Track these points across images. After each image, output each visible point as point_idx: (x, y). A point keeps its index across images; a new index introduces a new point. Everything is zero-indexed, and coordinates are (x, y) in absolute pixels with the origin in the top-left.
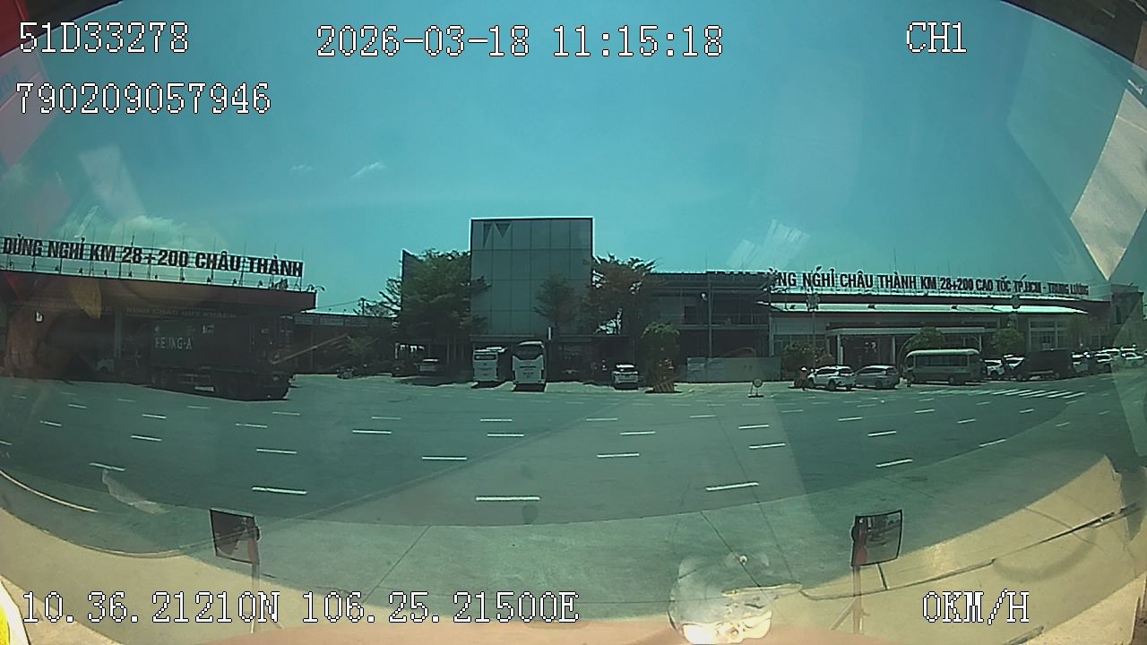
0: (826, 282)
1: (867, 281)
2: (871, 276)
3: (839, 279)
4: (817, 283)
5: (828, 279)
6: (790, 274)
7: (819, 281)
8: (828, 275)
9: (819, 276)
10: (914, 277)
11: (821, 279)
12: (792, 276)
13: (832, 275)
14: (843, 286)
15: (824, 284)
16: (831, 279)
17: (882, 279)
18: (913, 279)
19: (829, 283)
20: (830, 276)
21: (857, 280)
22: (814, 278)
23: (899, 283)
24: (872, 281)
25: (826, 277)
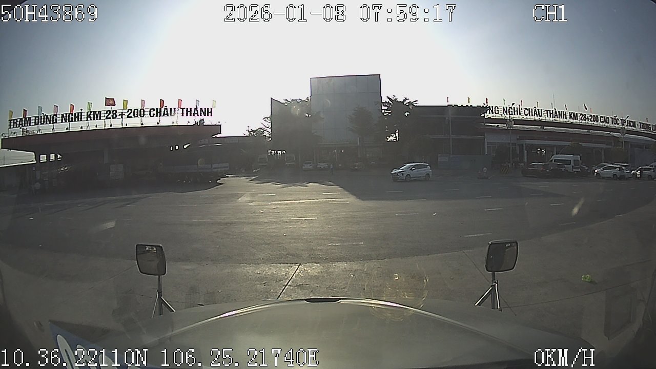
1: (539, 113)
2: (541, 110)
3: (523, 111)
4: (511, 113)
6: (496, 107)
9: (512, 109)
13: (520, 108)
14: (526, 115)
15: (515, 113)
16: (518, 111)
17: (547, 112)
18: (565, 113)
19: (517, 113)
20: (518, 109)
21: (533, 112)
22: (509, 109)
23: (557, 116)
24: (542, 113)
25: (516, 110)
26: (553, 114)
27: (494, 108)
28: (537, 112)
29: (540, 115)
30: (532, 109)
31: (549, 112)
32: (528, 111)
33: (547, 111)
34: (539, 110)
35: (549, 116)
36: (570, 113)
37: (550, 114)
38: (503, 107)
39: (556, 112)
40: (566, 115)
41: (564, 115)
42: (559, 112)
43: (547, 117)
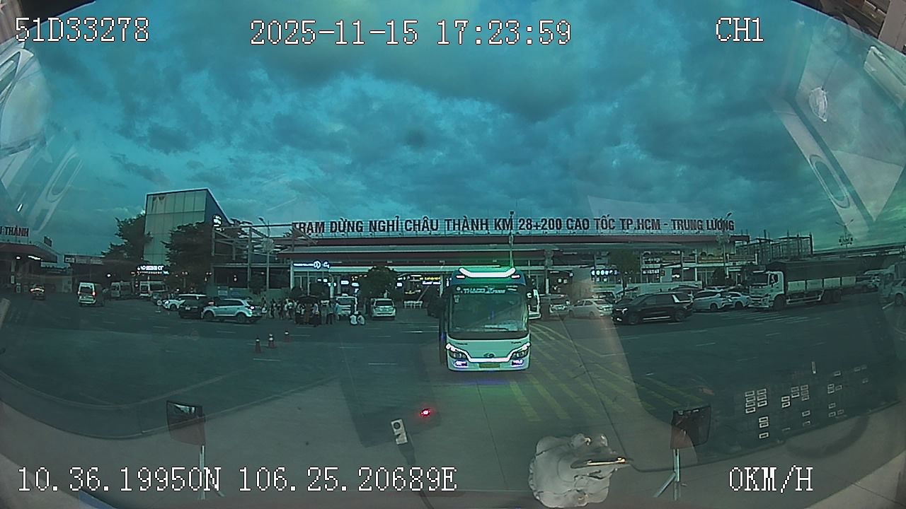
0: (391, 227)
1: (432, 225)
2: (437, 220)
3: (404, 224)
4: (382, 228)
5: (393, 225)
6: (358, 222)
7: (384, 227)
8: (393, 221)
9: (384, 223)
10: (487, 220)
11: (386, 225)
12: (360, 225)
13: (397, 221)
14: (408, 230)
15: (388, 229)
16: (395, 224)
17: (448, 223)
18: (484, 222)
19: (393, 229)
20: (395, 222)
21: (422, 224)
22: (379, 224)
23: (467, 227)
24: (437, 225)
25: (391, 223)
26: (459, 225)
27: (355, 223)
28: (429, 224)
29: (435, 227)
30: (419, 221)
31: (451, 224)
32: (412, 224)
33: (448, 220)
34: (432, 221)
35: (451, 229)
36: (496, 220)
37: (454, 225)
38: (371, 222)
39: (465, 220)
40: (486, 224)
41: (482, 224)
42: (473, 220)
43: (448, 230)
